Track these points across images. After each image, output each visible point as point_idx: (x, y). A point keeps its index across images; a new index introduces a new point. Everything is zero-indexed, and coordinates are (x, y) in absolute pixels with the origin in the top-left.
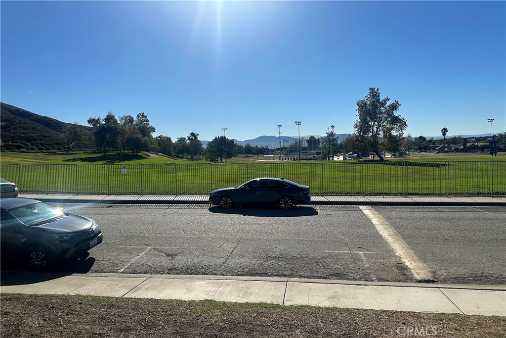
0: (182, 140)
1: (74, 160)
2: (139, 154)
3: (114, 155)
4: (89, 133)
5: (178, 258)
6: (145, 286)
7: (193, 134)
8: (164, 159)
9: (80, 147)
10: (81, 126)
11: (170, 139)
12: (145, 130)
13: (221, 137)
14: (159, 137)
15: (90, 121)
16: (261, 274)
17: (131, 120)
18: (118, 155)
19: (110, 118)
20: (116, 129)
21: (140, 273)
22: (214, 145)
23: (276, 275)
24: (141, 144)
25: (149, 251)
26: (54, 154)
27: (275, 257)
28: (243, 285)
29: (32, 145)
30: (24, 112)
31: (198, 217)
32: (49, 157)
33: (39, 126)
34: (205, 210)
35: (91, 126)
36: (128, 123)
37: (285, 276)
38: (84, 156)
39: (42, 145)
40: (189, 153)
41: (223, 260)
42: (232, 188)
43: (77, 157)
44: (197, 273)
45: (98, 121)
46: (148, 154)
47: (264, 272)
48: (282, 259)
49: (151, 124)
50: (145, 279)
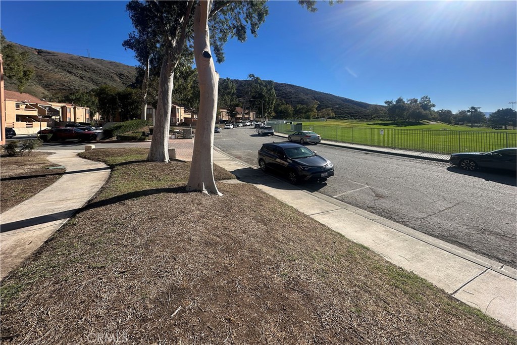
0: (463, 113)
1: (374, 124)
2: (421, 122)
3: (401, 122)
4: (384, 109)
5: (383, 200)
6: (334, 214)
7: (473, 108)
8: (442, 126)
9: (378, 117)
10: (379, 106)
11: (450, 111)
12: (426, 106)
13: (506, 109)
14: (441, 110)
15: (386, 103)
16: (462, 244)
17: (416, 101)
18: (404, 122)
19: (400, 101)
20: (403, 107)
21: (346, 202)
22: (496, 116)
23: (484, 254)
24: (422, 115)
25: (366, 189)
26: (363, 121)
27: (497, 234)
28: (421, 247)
29: (351, 116)
30: (349, 100)
31: (429, 173)
32: (359, 123)
33: (356, 107)
34: (443, 168)
35: (386, 105)
36: (413, 102)
37: (499, 260)
38: (380, 122)
39: (356, 116)
40: (469, 121)
41: (424, 215)
42: (478, 153)
43: (375, 123)
44: (390, 217)
45: (391, 102)
46: (428, 121)
47: (469, 244)
48: (508, 239)
49: (432, 102)
50: (340, 208)
